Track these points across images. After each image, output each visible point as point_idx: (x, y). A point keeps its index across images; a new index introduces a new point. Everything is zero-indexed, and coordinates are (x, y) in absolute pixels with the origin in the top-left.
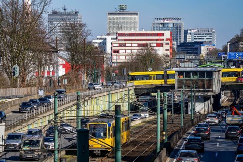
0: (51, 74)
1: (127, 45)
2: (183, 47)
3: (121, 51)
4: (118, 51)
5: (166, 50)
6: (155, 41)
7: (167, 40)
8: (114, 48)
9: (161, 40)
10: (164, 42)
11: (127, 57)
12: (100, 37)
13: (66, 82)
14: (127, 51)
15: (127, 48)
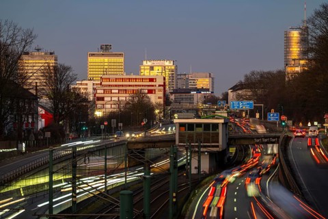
0: (30, 126)
1: (113, 91)
2: (177, 95)
3: (106, 99)
4: (102, 99)
5: (159, 98)
6: (147, 88)
7: (160, 86)
8: (97, 95)
9: (153, 86)
10: (157, 88)
11: (113, 106)
12: (80, 82)
13: (48, 134)
14: (113, 99)
15: (112, 95)
